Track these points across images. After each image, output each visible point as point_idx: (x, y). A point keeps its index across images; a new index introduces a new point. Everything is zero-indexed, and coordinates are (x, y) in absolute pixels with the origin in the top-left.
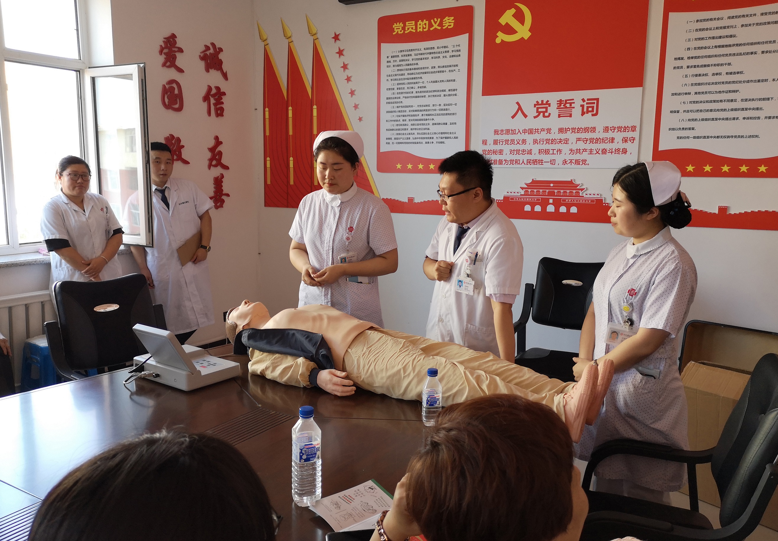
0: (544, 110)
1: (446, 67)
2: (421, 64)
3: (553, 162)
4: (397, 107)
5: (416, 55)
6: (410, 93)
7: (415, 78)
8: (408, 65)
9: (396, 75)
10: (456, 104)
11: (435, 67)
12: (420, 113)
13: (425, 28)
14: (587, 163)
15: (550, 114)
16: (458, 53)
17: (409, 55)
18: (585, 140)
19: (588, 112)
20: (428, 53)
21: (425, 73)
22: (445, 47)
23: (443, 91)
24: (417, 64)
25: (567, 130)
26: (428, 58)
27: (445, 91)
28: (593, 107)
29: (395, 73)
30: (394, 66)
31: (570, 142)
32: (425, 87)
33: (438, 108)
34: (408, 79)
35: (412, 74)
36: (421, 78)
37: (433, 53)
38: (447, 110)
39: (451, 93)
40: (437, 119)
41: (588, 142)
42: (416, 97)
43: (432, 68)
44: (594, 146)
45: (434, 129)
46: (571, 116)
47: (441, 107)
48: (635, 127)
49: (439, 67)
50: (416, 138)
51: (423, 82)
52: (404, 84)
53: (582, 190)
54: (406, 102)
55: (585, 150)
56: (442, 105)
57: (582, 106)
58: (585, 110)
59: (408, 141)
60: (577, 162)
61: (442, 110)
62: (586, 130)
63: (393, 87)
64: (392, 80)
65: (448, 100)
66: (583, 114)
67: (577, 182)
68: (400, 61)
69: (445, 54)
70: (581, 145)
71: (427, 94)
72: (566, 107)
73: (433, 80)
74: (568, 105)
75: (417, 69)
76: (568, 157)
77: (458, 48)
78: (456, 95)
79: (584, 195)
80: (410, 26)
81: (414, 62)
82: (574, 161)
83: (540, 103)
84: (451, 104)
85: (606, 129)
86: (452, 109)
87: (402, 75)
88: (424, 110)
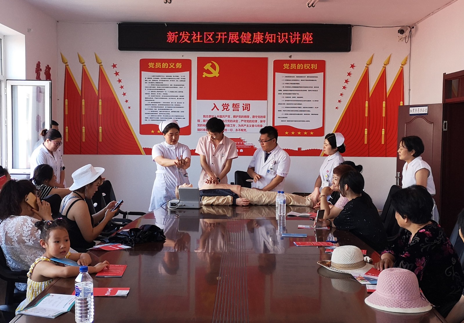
0: (227, 107)
1: (178, 85)
2: (164, 83)
3: (231, 130)
4: (151, 103)
5: (161, 78)
6: (158, 96)
7: (161, 89)
8: (157, 83)
9: (150, 87)
10: (184, 103)
11: (172, 85)
12: (165, 106)
13: (167, 67)
14: (246, 130)
15: (229, 109)
16: (184, 80)
17: (157, 78)
18: (245, 121)
19: (246, 109)
20: (168, 78)
21: (167, 87)
22: (177, 76)
23: (176, 96)
24: (162, 83)
25: (237, 116)
26: (168, 81)
27: (178, 96)
28: (248, 107)
29: (150, 86)
30: (149, 83)
31: (238, 122)
32: (167, 94)
33: (174, 104)
34: (157, 89)
35: (160, 87)
36: (165, 89)
37: (171, 78)
38: (179, 105)
39: (181, 97)
40: (174, 109)
41: (246, 122)
42: (162, 98)
43: (171, 85)
44: (249, 124)
45: (171, 114)
46: (238, 110)
47: (176, 104)
48: (265, 116)
49: (174, 85)
50: (162, 118)
51: (166, 92)
52: (155, 92)
53: (245, 142)
54: (156, 100)
55: (245, 125)
56: (176, 103)
57: (243, 107)
58: (244, 108)
59: (158, 119)
60: (242, 130)
61: (176, 105)
62: (245, 117)
63: (149, 93)
64: (148, 89)
65: (179, 101)
66: (243, 110)
67: (242, 139)
68: (153, 81)
69: (177, 80)
70: (243, 123)
71: (168, 97)
72: (236, 107)
73: (171, 91)
74: (237, 106)
75: (162, 85)
76: (238, 128)
77: (184, 77)
78: (183, 99)
79: (246, 144)
80: (158, 65)
81: (160, 82)
82: (241, 130)
83: (225, 104)
84: (181, 103)
85: (254, 117)
86: (182, 105)
87: (154, 87)
88: (167, 105)
